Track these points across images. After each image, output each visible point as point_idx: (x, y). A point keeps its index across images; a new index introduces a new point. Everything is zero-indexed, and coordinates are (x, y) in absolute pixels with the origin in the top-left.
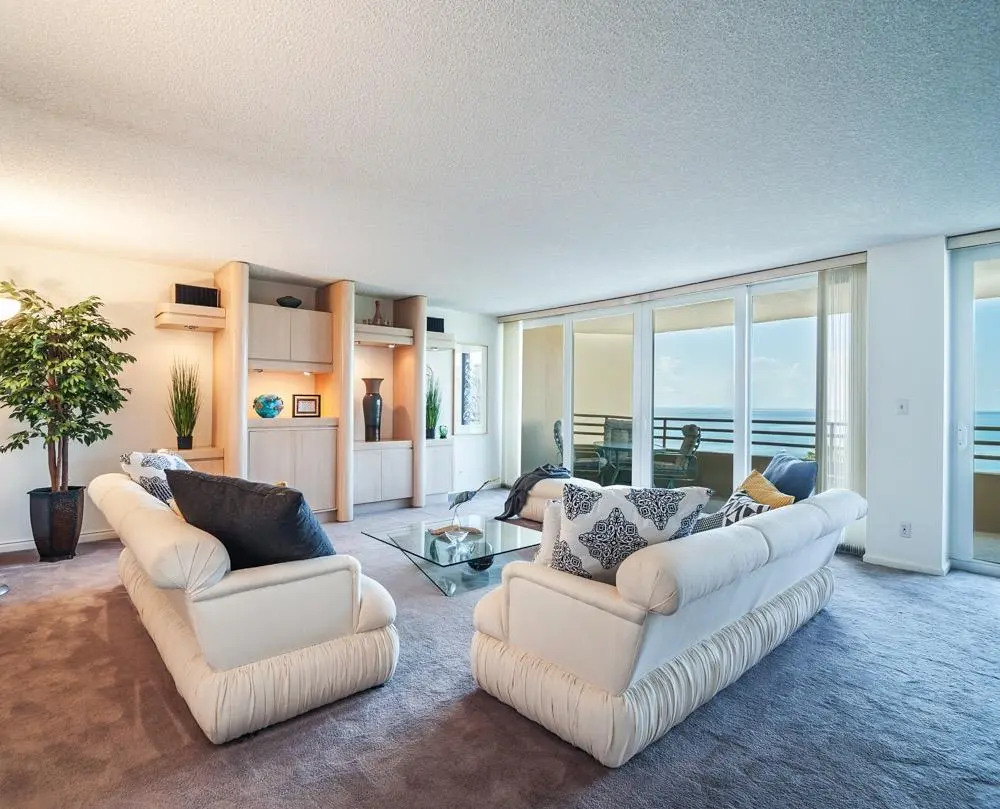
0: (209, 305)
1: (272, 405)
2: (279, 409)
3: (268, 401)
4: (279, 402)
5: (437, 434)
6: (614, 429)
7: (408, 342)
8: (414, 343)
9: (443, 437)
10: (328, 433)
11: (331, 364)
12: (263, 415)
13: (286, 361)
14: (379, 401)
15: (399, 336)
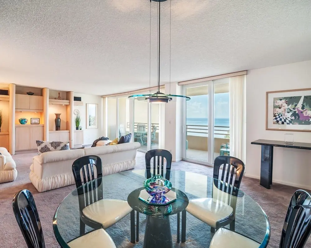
0: (5, 95)
1: (24, 121)
2: (26, 122)
3: (22, 120)
4: (26, 120)
5: (79, 129)
6: (140, 127)
7: (68, 104)
8: (70, 104)
9: (81, 129)
10: (41, 128)
11: (43, 110)
12: (22, 124)
13: (28, 109)
14: (59, 120)
15: (66, 102)
